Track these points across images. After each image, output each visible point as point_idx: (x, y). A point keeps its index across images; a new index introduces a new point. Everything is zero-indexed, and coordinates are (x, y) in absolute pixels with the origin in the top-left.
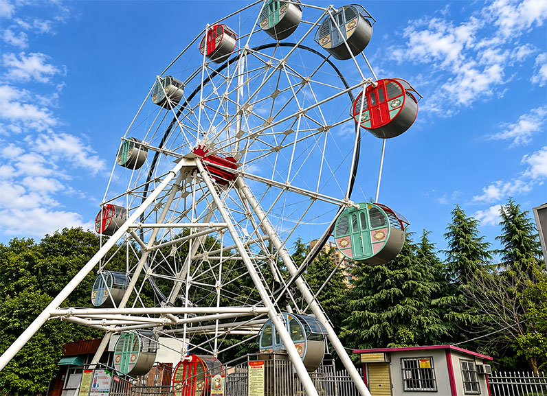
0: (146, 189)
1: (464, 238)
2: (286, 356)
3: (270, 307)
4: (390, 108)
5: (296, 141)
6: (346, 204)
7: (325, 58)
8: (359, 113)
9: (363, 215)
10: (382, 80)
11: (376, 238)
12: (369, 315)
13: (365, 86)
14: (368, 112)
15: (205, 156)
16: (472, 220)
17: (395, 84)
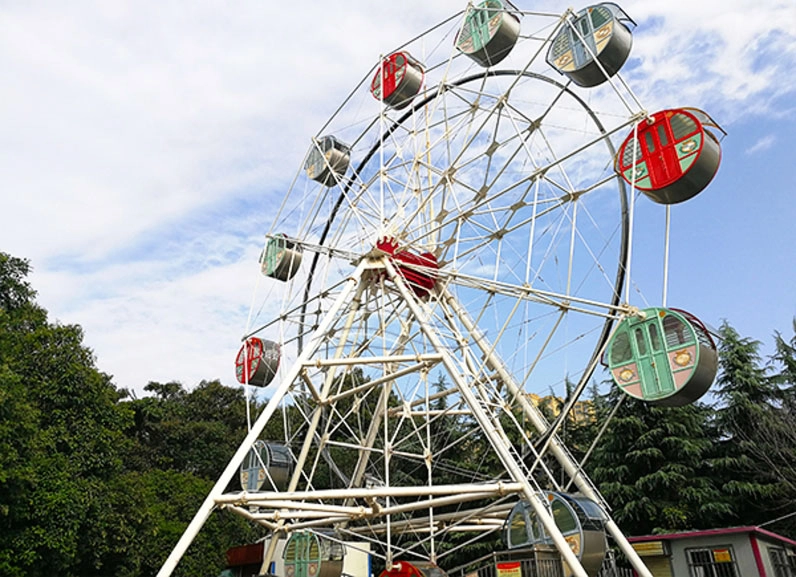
0: (304, 311)
1: (741, 369)
2: (556, 554)
3: (521, 482)
4: (680, 155)
5: (534, 215)
6: (626, 312)
7: (561, 86)
8: (631, 166)
9: (653, 328)
10: (661, 113)
11: (677, 363)
12: (622, 489)
13: (637, 123)
14: (643, 165)
15: (395, 252)
16: (750, 341)
17: (682, 116)
